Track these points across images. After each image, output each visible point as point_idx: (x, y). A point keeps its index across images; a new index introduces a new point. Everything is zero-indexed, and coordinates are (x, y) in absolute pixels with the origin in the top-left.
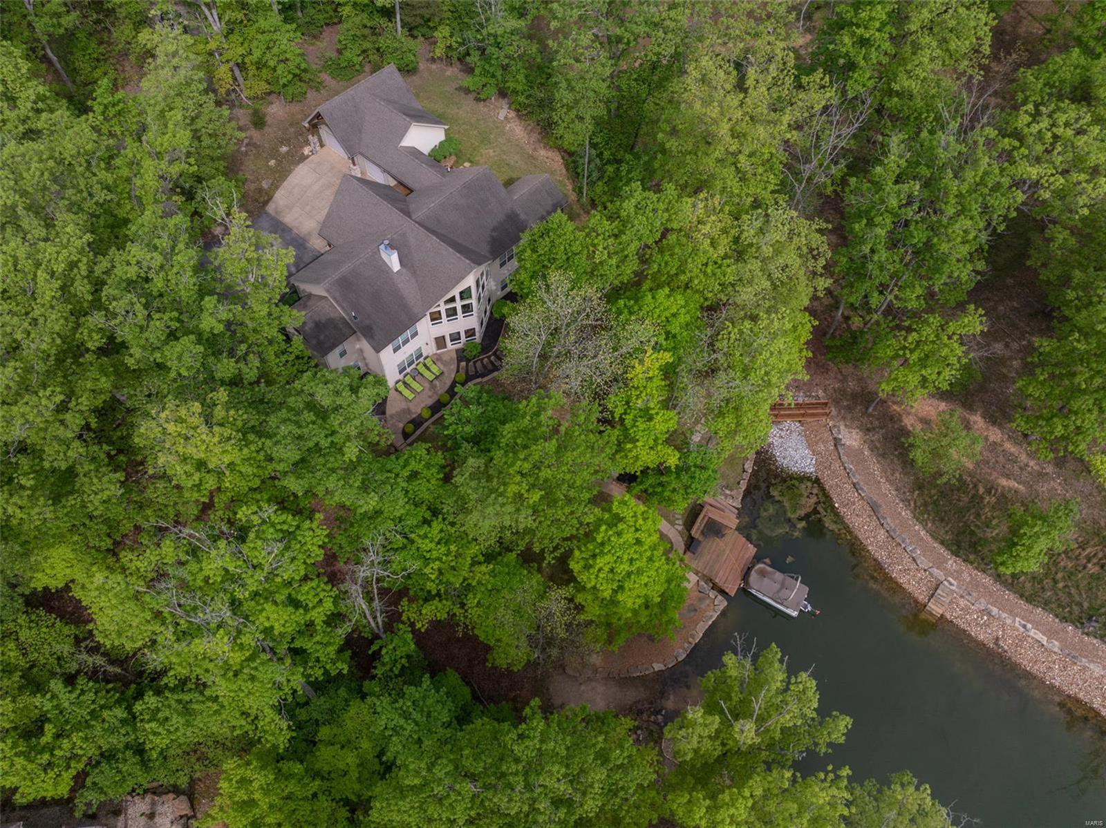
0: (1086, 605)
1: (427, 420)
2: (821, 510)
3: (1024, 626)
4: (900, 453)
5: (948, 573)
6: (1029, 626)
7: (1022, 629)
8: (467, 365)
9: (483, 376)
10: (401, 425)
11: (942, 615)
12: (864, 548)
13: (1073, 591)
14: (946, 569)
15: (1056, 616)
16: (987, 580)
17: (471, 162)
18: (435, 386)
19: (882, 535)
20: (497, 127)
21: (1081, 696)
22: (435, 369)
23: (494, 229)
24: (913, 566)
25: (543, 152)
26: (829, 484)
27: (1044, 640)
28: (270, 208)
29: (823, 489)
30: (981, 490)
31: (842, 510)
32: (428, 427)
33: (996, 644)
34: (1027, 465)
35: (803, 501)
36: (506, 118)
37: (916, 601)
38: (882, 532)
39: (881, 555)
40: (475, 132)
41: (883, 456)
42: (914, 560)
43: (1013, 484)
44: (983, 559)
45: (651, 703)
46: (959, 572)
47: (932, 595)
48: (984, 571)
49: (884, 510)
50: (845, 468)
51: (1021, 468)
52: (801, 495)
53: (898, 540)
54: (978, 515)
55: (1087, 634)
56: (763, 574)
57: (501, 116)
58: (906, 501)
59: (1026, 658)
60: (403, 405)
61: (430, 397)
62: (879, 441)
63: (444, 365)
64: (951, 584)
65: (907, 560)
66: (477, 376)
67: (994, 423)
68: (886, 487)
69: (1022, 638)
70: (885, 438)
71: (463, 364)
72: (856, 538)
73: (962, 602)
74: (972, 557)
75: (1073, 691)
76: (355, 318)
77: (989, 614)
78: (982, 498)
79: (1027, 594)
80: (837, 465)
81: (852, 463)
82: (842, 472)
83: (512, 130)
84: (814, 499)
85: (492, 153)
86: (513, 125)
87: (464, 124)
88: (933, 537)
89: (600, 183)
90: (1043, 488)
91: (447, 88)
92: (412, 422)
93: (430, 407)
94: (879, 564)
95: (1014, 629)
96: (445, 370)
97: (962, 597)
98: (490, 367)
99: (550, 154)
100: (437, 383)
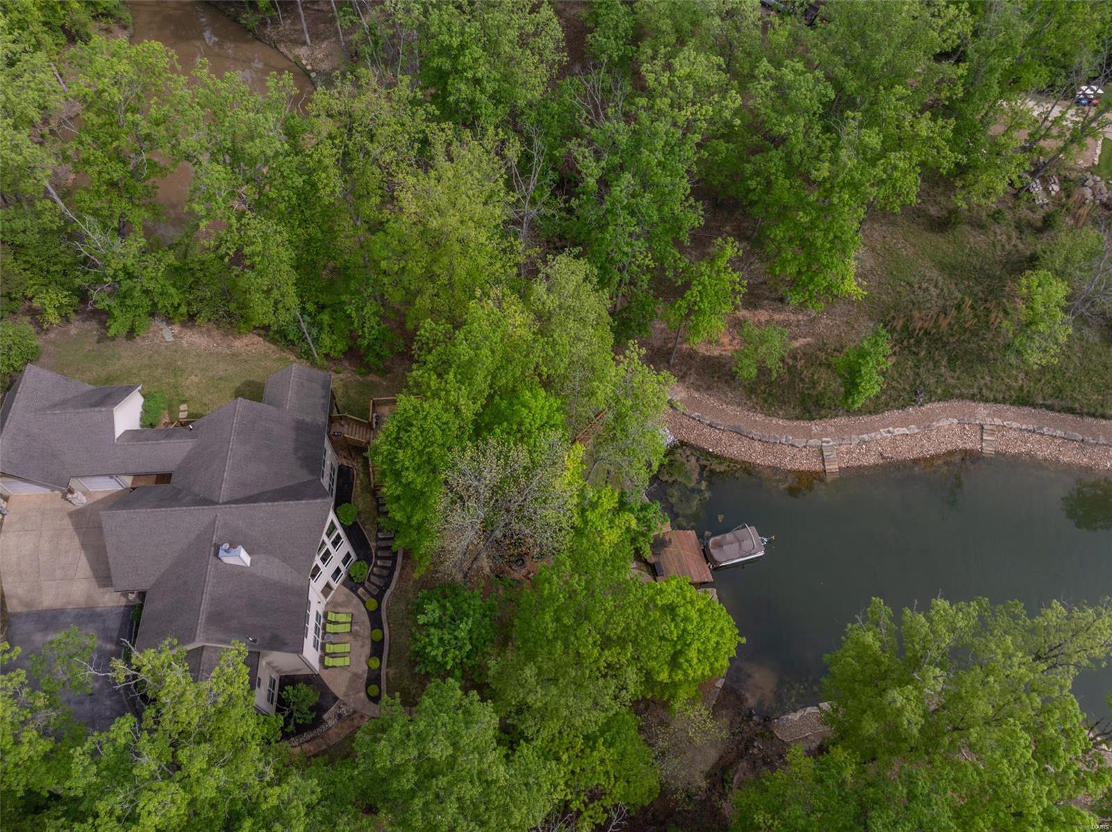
0: (907, 387)
1: (380, 668)
2: (705, 462)
3: (889, 432)
4: (719, 377)
5: (820, 436)
6: (891, 429)
7: (889, 435)
8: (365, 588)
9: (387, 585)
10: (363, 694)
11: (840, 468)
12: (754, 465)
13: (894, 384)
14: (815, 435)
15: (898, 409)
16: (843, 420)
17: (184, 402)
18: (357, 632)
19: (758, 446)
20: (176, 351)
21: (950, 448)
22: (342, 618)
23: (296, 450)
24: (796, 450)
25: (238, 344)
26: (691, 438)
27: (904, 430)
28: (13, 606)
29: (691, 446)
30: (791, 362)
31: (717, 451)
32: (387, 673)
33: (883, 458)
34: (799, 321)
35: (688, 467)
36: (174, 336)
37: (816, 473)
38: (756, 443)
39: (769, 460)
40: (160, 370)
41: (709, 388)
42: (792, 445)
43: (802, 341)
44: (830, 408)
45: (740, 714)
46: (825, 429)
47: (823, 460)
48: (837, 416)
49: (744, 428)
50: (694, 419)
51: (797, 326)
52: (683, 464)
53: (772, 441)
54: (802, 380)
55: (921, 405)
56: (719, 545)
57: (169, 338)
58: (753, 408)
59: (907, 452)
60: (347, 676)
61: (363, 646)
62: (697, 380)
63: (346, 606)
64: (828, 442)
65: (788, 450)
66: (382, 591)
67: (756, 307)
68: (731, 410)
69: (893, 441)
70: (700, 375)
71: (361, 590)
72: (744, 462)
73: (843, 448)
74: (823, 412)
75: (943, 449)
76: (255, 641)
77: (865, 442)
78: (795, 367)
79: (872, 409)
80: (685, 421)
81: (695, 411)
82: (694, 423)
83: (192, 344)
84: (693, 459)
85: (196, 380)
86: (187, 337)
87: (139, 371)
88: (789, 419)
89: (323, 336)
90: (820, 328)
91: (88, 348)
92: (369, 682)
93: (372, 655)
94: (773, 467)
95: (885, 439)
96: (350, 610)
97: (840, 445)
98: (385, 572)
99: (246, 340)
100: (355, 628)
